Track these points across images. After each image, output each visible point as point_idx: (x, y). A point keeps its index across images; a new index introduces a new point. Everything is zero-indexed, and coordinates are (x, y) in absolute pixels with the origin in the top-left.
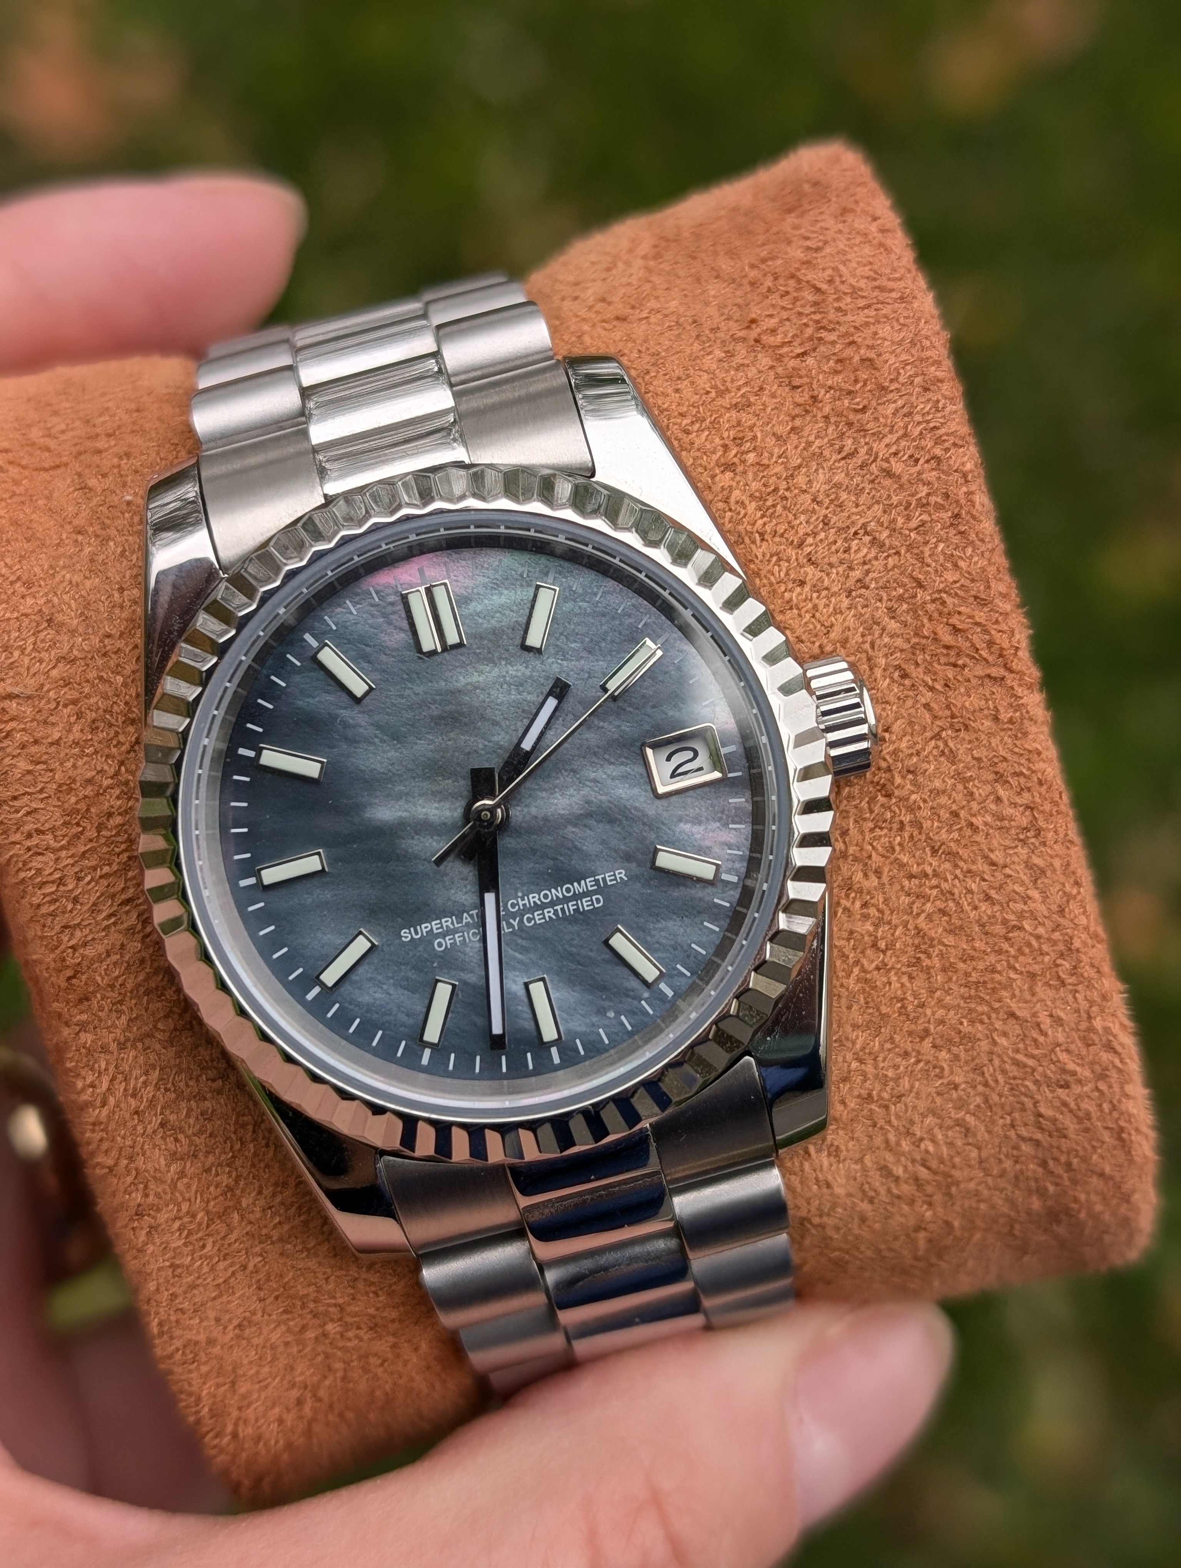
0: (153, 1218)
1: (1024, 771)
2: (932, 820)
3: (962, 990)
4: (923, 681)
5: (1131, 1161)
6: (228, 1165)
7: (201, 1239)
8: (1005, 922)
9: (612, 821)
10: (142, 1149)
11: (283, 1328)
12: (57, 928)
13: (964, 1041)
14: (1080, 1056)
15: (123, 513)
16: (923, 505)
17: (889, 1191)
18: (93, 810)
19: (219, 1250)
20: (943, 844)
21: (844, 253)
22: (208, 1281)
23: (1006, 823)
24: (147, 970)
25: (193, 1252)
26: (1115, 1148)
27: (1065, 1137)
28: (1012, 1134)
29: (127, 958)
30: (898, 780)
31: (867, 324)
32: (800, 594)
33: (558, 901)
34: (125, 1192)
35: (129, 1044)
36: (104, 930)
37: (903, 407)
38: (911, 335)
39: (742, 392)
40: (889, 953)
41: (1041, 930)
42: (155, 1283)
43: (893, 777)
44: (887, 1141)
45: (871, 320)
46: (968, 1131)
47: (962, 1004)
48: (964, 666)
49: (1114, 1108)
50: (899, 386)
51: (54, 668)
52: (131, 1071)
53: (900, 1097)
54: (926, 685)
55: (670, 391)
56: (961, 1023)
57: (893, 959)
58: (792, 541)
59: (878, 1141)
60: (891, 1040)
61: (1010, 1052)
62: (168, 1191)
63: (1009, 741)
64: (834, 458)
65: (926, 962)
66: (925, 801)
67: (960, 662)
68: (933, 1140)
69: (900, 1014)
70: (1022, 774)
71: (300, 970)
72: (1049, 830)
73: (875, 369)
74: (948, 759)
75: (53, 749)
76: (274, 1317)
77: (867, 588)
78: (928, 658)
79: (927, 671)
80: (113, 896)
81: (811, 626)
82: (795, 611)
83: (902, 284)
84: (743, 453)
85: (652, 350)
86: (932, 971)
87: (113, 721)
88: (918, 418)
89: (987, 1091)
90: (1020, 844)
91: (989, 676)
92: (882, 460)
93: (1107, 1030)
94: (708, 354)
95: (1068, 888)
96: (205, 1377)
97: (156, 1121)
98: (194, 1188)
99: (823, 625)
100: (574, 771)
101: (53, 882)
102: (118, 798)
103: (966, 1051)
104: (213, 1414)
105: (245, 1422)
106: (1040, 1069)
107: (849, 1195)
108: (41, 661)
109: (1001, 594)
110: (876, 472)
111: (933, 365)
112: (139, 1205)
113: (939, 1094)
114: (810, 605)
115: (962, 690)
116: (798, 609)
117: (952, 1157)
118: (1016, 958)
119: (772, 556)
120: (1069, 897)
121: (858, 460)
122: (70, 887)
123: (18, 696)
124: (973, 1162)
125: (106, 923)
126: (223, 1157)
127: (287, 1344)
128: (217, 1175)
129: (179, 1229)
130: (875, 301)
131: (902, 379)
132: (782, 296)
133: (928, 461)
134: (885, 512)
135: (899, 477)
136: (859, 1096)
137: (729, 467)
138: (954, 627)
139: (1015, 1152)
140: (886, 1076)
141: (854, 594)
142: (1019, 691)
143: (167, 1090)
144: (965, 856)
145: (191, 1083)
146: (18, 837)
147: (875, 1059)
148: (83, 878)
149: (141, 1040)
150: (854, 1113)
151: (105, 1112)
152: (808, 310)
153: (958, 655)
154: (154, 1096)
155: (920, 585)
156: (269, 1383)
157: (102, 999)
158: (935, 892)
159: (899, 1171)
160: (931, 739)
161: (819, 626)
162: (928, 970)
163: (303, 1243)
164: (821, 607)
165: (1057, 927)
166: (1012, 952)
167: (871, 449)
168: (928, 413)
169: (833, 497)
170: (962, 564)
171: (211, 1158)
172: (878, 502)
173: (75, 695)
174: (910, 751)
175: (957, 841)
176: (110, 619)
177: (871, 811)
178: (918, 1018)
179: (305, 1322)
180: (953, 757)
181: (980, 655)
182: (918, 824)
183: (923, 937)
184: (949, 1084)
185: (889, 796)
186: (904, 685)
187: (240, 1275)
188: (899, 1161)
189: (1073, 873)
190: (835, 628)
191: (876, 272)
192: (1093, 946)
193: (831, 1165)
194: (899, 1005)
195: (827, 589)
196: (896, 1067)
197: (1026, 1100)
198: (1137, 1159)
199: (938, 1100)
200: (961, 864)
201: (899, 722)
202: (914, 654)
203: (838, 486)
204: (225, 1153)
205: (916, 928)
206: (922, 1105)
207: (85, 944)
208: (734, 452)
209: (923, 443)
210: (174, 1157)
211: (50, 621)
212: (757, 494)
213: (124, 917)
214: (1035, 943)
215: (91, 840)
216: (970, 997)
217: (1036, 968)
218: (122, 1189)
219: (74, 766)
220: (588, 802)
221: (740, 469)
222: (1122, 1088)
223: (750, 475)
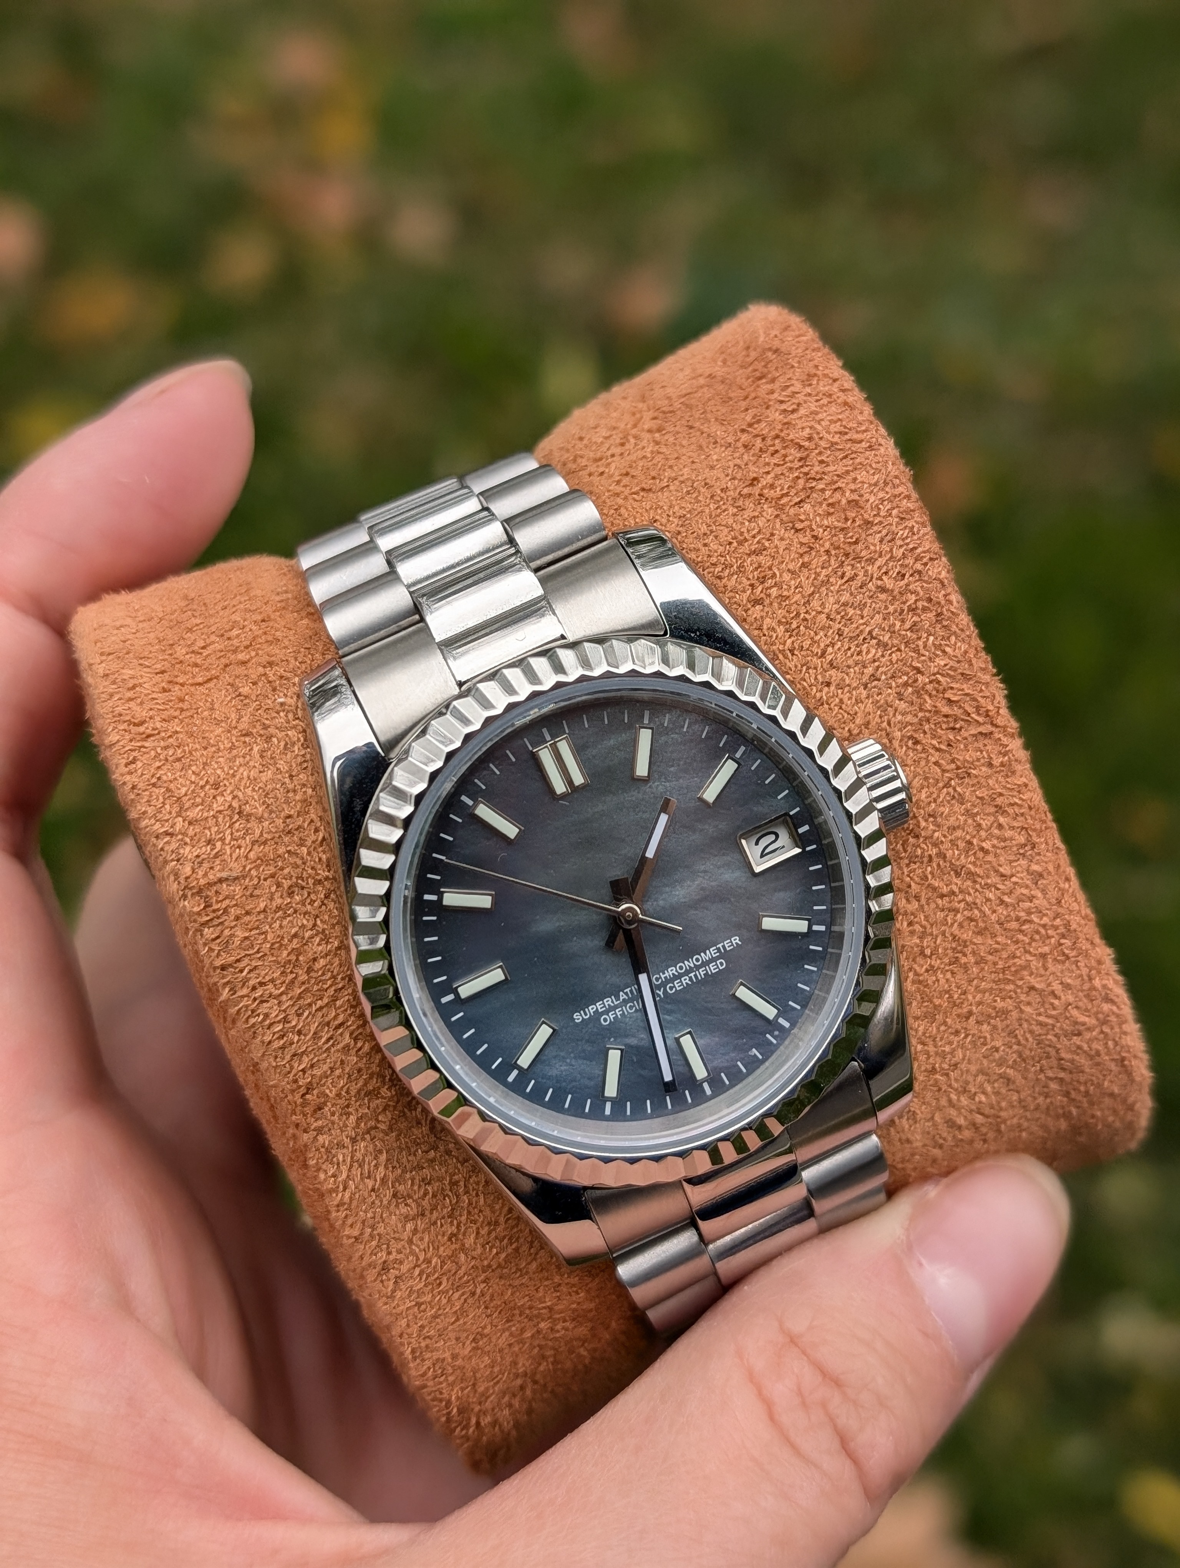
0: (397, 1269)
1: (1017, 801)
2: (953, 850)
3: (993, 976)
4: (931, 744)
5: (1133, 1081)
6: (449, 1217)
7: (437, 1278)
8: (1018, 919)
9: (722, 900)
10: (382, 1217)
11: (507, 1333)
12: (288, 1058)
13: (1000, 1014)
14: (1087, 1010)
15: (278, 713)
16: (913, 610)
17: (954, 1137)
18: (301, 958)
19: (453, 1284)
20: (963, 867)
21: (817, 413)
22: (447, 1310)
23: (1008, 843)
24: (364, 1077)
25: (432, 1290)
26: (1120, 1073)
27: (1083, 1072)
28: (1042, 1076)
29: (347, 1071)
30: (923, 824)
31: (848, 472)
32: (828, 692)
33: (691, 970)
34: (371, 1254)
35: (359, 1138)
36: (325, 1052)
37: (886, 536)
38: (884, 477)
39: (756, 540)
40: (934, 957)
41: (1045, 920)
42: (405, 1320)
43: (918, 822)
44: (950, 1101)
45: (850, 468)
46: (1009, 1081)
47: (995, 987)
48: (960, 729)
49: (1116, 1044)
50: (881, 519)
51: (250, 851)
52: (364, 1158)
53: (956, 1065)
54: (934, 747)
55: (700, 546)
56: (995, 1001)
57: (938, 961)
58: (817, 653)
59: (944, 1102)
60: (945, 1023)
61: (1034, 1016)
62: (407, 1246)
63: (1003, 780)
64: (839, 583)
65: (964, 960)
66: (945, 836)
67: (958, 726)
68: (984, 1093)
69: (949, 1002)
70: (1016, 804)
71: (500, 1060)
72: (1042, 843)
73: (860, 507)
74: (958, 801)
75: (262, 916)
76: (499, 1327)
77: (879, 680)
78: (933, 726)
79: (934, 737)
80: (328, 1024)
81: (840, 716)
82: (826, 706)
83: (868, 435)
84: (767, 589)
85: (678, 514)
86: (968, 965)
87: (304, 884)
88: (899, 543)
89: (1021, 1048)
90: (1021, 857)
91: (981, 733)
92: (877, 579)
93: (1104, 986)
94: (724, 511)
95: (1062, 885)
96: (452, 1385)
97: (389, 1193)
98: (426, 1239)
99: (848, 714)
100: (687, 867)
101: (279, 1022)
102: (319, 945)
103: (1002, 1021)
104: (460, 1411)
105: (484, 1414)
106: (1058, 1025)
107: (925, 1145)
108: (239, 847)
109: (981, 668)
110: (874, 589)
111: (904, 498)
112: (385, 1262)
113: (984, 1057)
114: (837, 700)
115: (962, 746)
116: (827, 704)
117: (999, 1103)
118: (1030, 944)
119: (802, 666)
120: (1063, 891)
121: (857, 583)
122: (294, 1023)
123: (227, 879)
124: (1015, 1103)
125: (327, 1046)
126: (445, 1211)
127: (510, 1345)
128: (442, 1225)
129: (419, 1275)
130: (850, 452)
131: (882, 514)
132: (772, 455)
133: (911, 575)
134: (884, 619)
135: (892, 591)
136: (926, 1071)
137: (757, 602)
138: (949, 700)
139: (1045, 1090)
140: (944, 1051)
141: (869, 685)
142: (1005, 740)
143: (393, 1167)
144: (982, 874)
145: (410, 1158)
146: (245, 991)
147: (934, 1040)
148: (302, 1014)
149: (368, 1132)
150: (924, 1084)
151: (347, 1195)
152: (797, 464)
153: (955, 721)
154: (385, 1175)
155: (919, 671)
156: (501, 1379)
157: (332, 1106)
158: (962, 905)
159: (961, 1121)
160: (943, 788)
161: (846, 715)
162: (966, 968)
163: (517, 1265)
164: (846, 700)
165: (1057, 916)
166: (1027, 940)
167: (866, 571)
168: (907, 537)
169: (843, 613)
170: (948, 649)
171: (435, 1214)
172: (878, 613)
173: (272, 870)
174: (929, 799)
175: (974, 864)
176: (287, 802)
177: (905, 851)
178: (962, 1003)
179: (523, 1325)
180: (962, 800)
181: (972, 718)
182: (942, 855)
183: (958, 940)
184: (992, 1048)
185: (917, 837)
186: (917, 750)
187: (470, 1301)
188: (960, 1113)
189: (1064, 872)
190: (859, 715)
191: (845, 427)
192: (1086, 925)
193: (911, 1126)
194: (947, 996)
195: (849, 685)
196: (950, 1043)
197: (1050, 1049)
198: (1138, 1079)
199: (985, 1062)
200: (979, 880)
201: (917, 779)
202: (921, 725)
203: (845, 604)
204: (445, 1207)
205: (952, 934)
206: (973, 1068)
207: (312, 1066)
208: (760, 589)
209: (907, 562)
210: (407, 1218)
211: (240, 813)
212: (784, 620)
213: (339, 1038)
214: (1043, 931)
215: (303, 983)
216: (999, 980)
217: (1046, 949)
218: (369, 1252)
219: (281, 927)
220: (703, 889)
221: (767, 602)
222: (1121, 1028)
223: (776, 605)
